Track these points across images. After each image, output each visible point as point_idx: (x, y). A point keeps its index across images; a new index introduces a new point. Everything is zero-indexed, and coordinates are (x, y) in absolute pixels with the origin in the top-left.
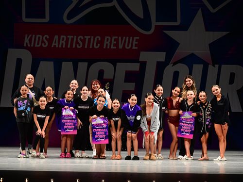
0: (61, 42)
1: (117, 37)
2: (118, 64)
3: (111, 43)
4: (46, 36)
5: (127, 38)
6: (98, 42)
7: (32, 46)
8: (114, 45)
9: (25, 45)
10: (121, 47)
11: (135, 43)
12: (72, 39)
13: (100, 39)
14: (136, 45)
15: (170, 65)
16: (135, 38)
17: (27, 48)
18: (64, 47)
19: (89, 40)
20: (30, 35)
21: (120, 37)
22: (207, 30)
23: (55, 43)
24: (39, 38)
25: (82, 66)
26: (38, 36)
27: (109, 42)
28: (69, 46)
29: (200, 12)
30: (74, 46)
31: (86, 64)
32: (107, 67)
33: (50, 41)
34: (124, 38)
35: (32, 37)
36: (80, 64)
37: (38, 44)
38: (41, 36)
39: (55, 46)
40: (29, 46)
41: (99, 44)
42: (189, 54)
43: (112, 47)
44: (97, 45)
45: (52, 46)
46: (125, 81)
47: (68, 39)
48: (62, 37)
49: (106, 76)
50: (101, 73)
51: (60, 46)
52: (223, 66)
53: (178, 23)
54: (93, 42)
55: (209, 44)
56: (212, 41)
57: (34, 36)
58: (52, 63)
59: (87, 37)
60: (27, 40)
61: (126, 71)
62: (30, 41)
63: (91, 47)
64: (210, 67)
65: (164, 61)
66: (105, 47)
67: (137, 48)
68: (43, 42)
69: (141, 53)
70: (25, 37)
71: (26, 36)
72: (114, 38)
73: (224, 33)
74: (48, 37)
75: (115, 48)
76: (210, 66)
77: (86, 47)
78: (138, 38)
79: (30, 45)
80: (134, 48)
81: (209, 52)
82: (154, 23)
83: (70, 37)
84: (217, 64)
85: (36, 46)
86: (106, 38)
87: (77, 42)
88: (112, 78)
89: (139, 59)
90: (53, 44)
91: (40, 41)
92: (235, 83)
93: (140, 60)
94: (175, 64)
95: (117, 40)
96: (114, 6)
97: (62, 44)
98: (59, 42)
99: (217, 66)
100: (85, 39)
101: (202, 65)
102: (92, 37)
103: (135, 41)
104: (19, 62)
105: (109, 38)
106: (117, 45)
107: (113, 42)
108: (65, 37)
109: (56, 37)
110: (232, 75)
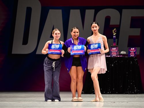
2: (123, 10)
25: (89, 13)
31: (94, 10)
32: (113, 13)
36: (87, 11)
46: (131, 27)
49: (112, 23)
50: (108, 19)
58: (61, 10)
61: (132, 17)
88: (118, 24)
104: (29, 11)
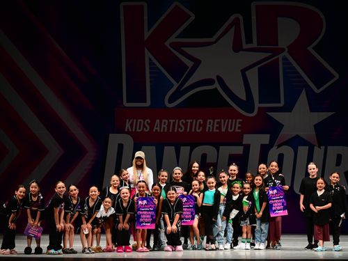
0: (163, 126)
1: (219, 120)
2: (221, 147)
3: (213, 126)
4: (147, 120)
5: (230, 121)
6: (200, 125)
7: (134, 130)
8: (217, 128)
9: (126, 130)
10: (223, 130)
11: (238, 125)
12: (174, 123)
13: (202, 122)
14: (239, 128)
15: (275, 148)
16: (238, 121)
17: (128, 133)
18: (166, 130)
19: (192, 123)
20: (131, 121)
21: (223, 121)
22: (312, 110)
23: (157, 127)
24: (141, 122)
25: (185, 150)
26: (139, 120)
27: (211, 125)
28: (171, 131)
29: (304, 92)
30: (176, 131)
31: (189, 148)
32: (209, 150)
33: (152, 125)
34: (227, 121)
35: (133, 122)
36: (182, 148)
37: (140, 128)
38: (142, 121)
39: (156, 130)
40: (130, 130)
41: (201, 128)
42: (293, 136)
43: (215, 130)
44: (199, 129)
45: (154, 130)
47: (169, 123)
48: (163, 121)
49: (209, 160)
50: (204, 156)
51: (162, 131)
52: (329, 147)
53: (282, 104)
54: (195, 125)
55: (315, 126)
56: (317, 122)
57: (135, 120)
58: (154, 147)
59: (189, 121)
60: (128, 125)
61: (230, 155)
62: (132, 125)
63: (193, 130)
64: (316, 149)
65: (268, 143)
66: (207, 131)
67: (240, 131)
68: (144, 126)
69: (245, 135)
70: (126, 121)
71: (128, 120)
72: (216, 121)
73: (330, 114)
74: (149, 122)
75: (217, 131)
76: (315, 147)
77: (188, 130)
78: (241, 120)
79: (132, 129)
80: (237, 130)
81: (314, 133)
82: (257, 105)
83: (172, 121)
84: (323, 145)
85: (138, 130)
86: (209, 121)
87: (179, 126)
88: (216, 162)
89: (242, 142)
90: (155, 128)
91: (142, 125)
92: (342, 165)
93: (244, 143)
94: (279, 146)
95: (219, 123)
96: (216, 89)
97: (164, 128)
98: (161, 126)
99: (323, 148)
100: (187, 123)
101: (307, 147)
102: (194, 121)
103: (237, 123)
104: (121, 147)
105: (212, 121)
106: (219, 128)
107: (216, 125)
108: (167, 121)
109: (158, 121)
110: (339, 157)
